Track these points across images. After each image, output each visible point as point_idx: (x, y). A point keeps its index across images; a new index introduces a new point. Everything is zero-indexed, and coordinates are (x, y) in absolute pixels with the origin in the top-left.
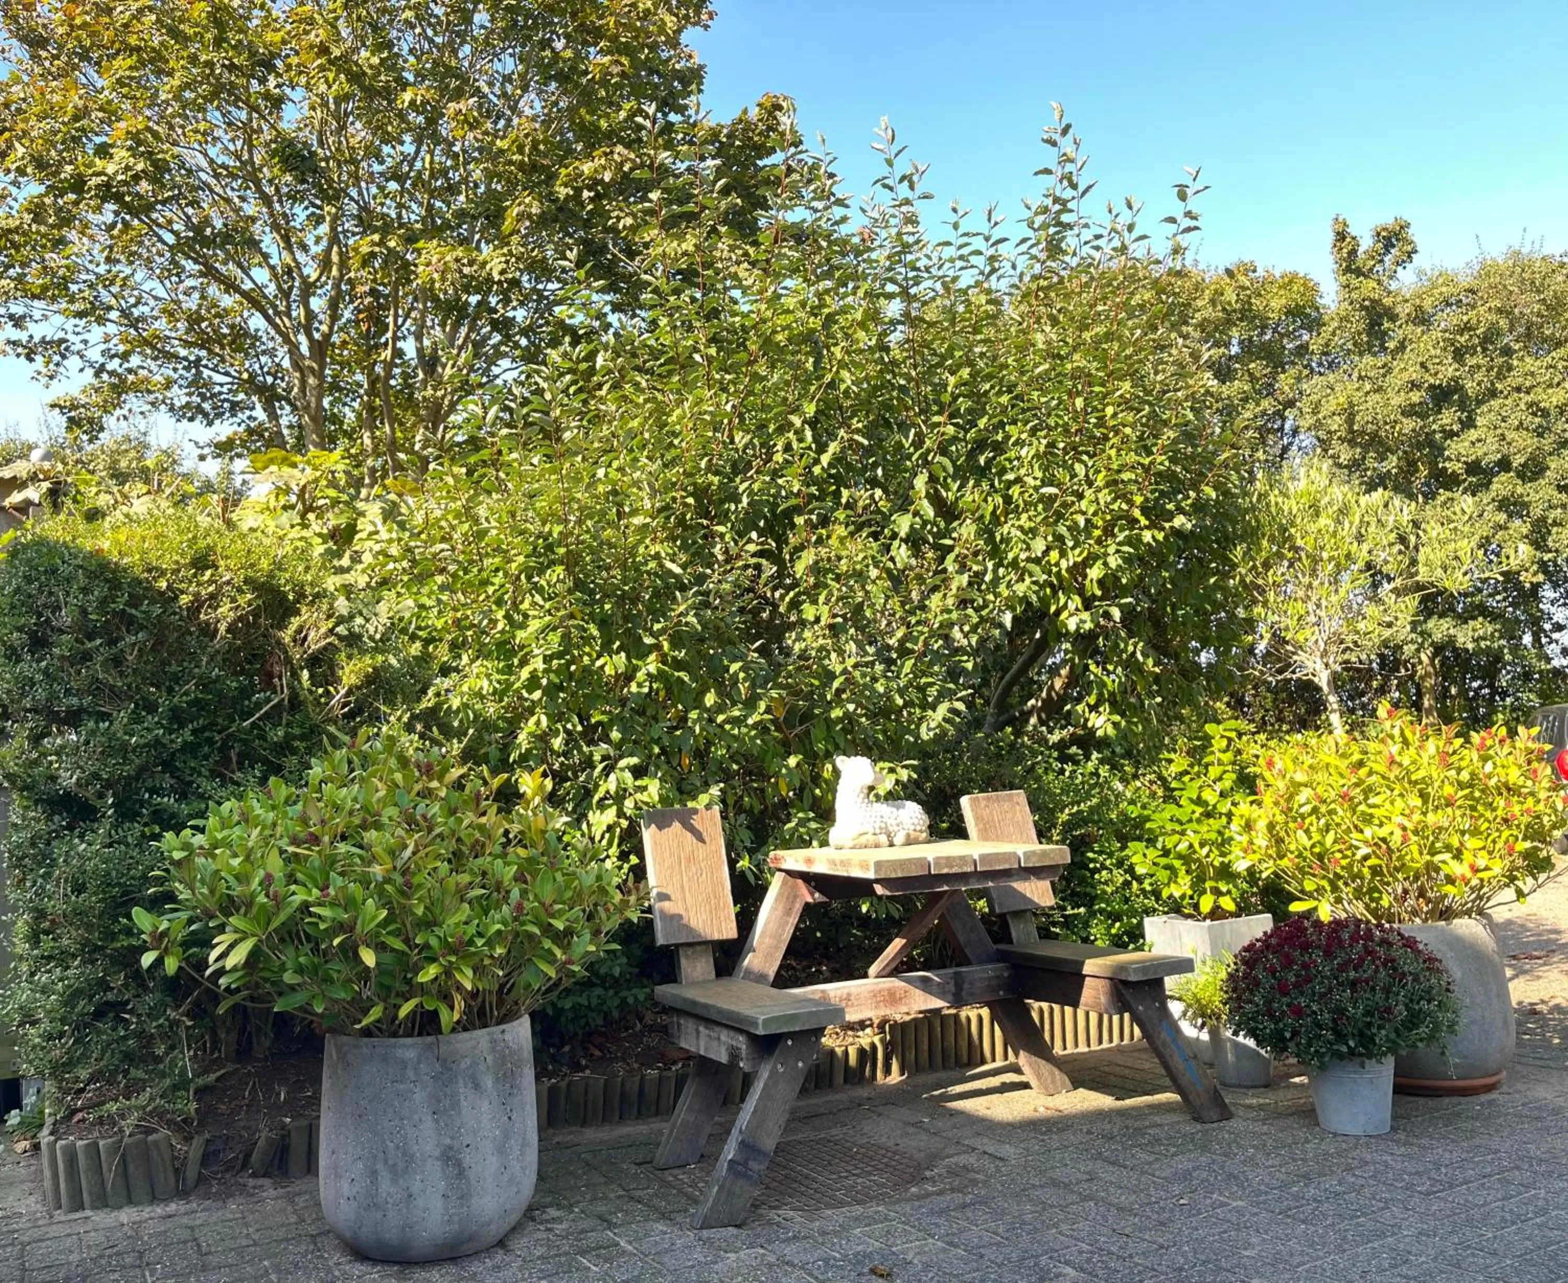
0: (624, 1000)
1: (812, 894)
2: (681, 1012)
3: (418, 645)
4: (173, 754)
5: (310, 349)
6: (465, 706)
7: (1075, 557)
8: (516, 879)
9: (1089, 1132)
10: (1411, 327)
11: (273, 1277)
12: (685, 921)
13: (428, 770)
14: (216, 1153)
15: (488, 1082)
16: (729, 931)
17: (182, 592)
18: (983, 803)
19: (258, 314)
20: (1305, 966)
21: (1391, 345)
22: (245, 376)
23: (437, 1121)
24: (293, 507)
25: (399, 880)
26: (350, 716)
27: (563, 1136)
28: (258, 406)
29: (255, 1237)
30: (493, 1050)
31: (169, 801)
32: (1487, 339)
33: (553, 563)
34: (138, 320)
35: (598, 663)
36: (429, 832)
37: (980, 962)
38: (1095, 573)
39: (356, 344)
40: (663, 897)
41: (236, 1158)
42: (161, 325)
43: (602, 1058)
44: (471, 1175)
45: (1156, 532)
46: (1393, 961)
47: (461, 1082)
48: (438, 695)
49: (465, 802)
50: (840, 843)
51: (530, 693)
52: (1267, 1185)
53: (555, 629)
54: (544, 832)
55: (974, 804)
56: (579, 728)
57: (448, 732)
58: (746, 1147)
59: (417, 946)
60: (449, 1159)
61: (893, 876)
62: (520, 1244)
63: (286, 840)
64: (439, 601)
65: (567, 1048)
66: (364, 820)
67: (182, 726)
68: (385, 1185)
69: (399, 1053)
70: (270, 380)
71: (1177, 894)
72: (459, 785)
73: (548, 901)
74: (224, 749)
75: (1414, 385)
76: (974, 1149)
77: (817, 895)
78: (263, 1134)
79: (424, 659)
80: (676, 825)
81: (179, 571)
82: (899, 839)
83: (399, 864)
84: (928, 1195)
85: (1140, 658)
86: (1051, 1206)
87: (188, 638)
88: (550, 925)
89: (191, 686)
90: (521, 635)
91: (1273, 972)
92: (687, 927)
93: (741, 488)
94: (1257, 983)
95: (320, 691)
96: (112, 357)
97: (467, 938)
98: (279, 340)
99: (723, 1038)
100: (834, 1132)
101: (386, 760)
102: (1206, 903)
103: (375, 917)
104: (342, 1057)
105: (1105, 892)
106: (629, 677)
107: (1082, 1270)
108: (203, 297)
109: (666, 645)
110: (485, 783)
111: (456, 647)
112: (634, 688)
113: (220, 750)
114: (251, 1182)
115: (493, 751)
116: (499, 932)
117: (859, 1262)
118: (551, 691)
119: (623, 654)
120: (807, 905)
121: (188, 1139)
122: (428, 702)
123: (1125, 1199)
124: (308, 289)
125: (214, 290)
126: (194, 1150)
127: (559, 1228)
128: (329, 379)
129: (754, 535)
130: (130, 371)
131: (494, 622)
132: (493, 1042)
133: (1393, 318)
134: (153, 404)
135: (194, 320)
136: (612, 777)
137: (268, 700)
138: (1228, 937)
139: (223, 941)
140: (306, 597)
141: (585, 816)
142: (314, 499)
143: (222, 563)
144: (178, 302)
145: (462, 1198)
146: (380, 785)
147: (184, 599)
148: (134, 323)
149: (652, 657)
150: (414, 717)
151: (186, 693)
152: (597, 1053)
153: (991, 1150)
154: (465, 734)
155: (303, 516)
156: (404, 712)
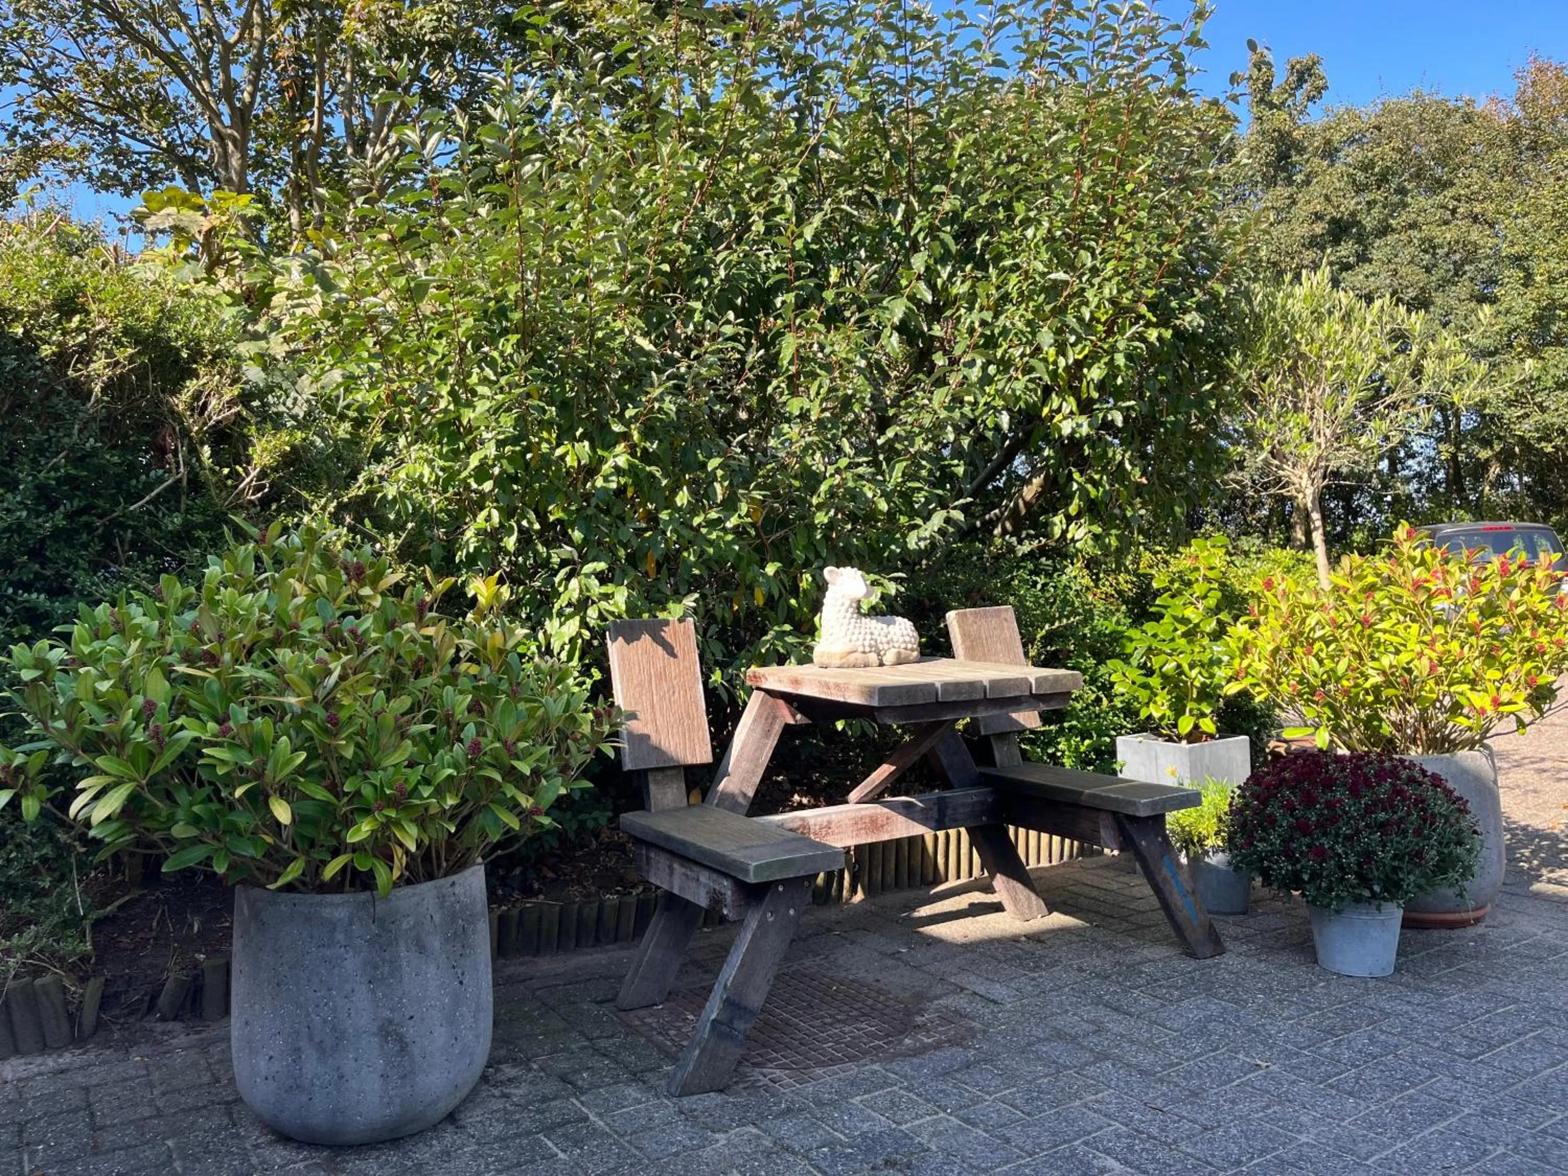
0: (582, 823)
1: (794, 716)
2: (650, 845)
3: (347, 425)
4: (43, 541)
5: (231, 117)
6: (403, 495)
7: (1074, 355)
8: (470, 710)
9: (1080, 969)
10: (1317, 160)
11: (178, 1165)
12: (654, 740)
13: (358, 574)
14: (116, 995)
15: (435, 943)
16: (702, 754)
17: (46, 342)
18: (971, 619)
19: (177, 80)
20: (1330, 805)
21: (1299, 178)
22: (164, 144)
23: (373, 992)
24: (196, 258)
25: (321, 713)
26: (265, 503)
27: (514, 968)
28: (178, 177)
29: (160, 1103)
30: (442, 906)
31: (39, 598)
32: (1383, 179)
33: (505, 332)
34: (52, 81)
35: (559, 452)
36: (360, 652)
37: (963, 785)
38: (1096, 373)
39: (281, 117)
40: (633, 716)
41: (141, 1000)
42: (77, 88)
43: (554, 881)
44: (416, 1050)
45: (1163, 330)
46: (1423, 801)
47: (402, 943)
48: (370, 481)
49: (405, 613)
50: (826, 661)
51: (479, 483)
52: (1295, 1044)
53: (509, 410)
54: (501, 652)
55: (962, 620)
56: (537, 526)
57: (382, 526)
58: (733, 1005)
59: (346, 794)
60: (388, 1034)
61: (898, 703)
62: (473, 1118)
63: (176, 655)
64: (371, 370)
65: (518, 871)
66: (278, 634)
67: (53, 506)
68: (311, 1065)
69: (326, 912)
70: (190, 151)
71: (1156, 715)
72: (398, 590)
73: (511, 739)
74: (107, 538)
75: (1318, 217)
76: (962, 989)
77: (799, 716)
78: (172, 975)
79: (354, 441)
80: (646, 638)
81: (39, 314)
82: (889, 658)
83: (321, 694)
84: (925, 1049)
85: (1128, 467)
86: (1067, 1067)
87: (55, 400)
88: (514, 768)
89: (60, 459)
90: (468, 415)
91: (1291, 808)
92: (657, 749)
93: (718, 259)
94: (1273, 821)
95: (226, 471)
96: (26, 119)
97: (409, 787)
98: (199, 108)
99: (703, 879)
100: (807, 962)
101: (305, 558)
102: (1186, 725)
103: (290, 760)
104: (256, 915)
105: (1074, 709)
106: (591, 471)
107: (1127, 1163)
108: (119, 59)
109: (636, 436)
110: (428, 587)
111: (391, 427)
112: (599, 483)
113: (102, 538)
114: (160, 1027)
115: (437, 551)
116: (450, 777)
117: (869, 1149)
118: (503, 482)
119: (586, 443)
120: (787, 727)
121: (83, 980)
122: (358, 489)
123: (1146, 1059)
124: (228, 53)
125: (131, 52)
126: (92, 990)
127: (518, 1092)
128: (253, 153)
129: (731, 315)
130: (45, 135)
131: (434, 400)
132: (442, 898)
133: (1301, 150)
134: (70, 173)
135: (110, 83)
136: (574, 583)
137: (161, 480)
138: (1207, 761)
139: (90, 784)
140: (203, 355)
141: (542, 625)
142: (222, 251)
143: (93, 307)
144: (93, 64)
145: (404, 1077)
146: (298, 586)
147: (46, 351)
148: (47, 84)
149: (620, 448)
150: (341, 507)
151: (55, 468)
152: (551, 875)
153: (981, 990)
154: (403, 528)
155: (210, 270)
156: (329, 501)
